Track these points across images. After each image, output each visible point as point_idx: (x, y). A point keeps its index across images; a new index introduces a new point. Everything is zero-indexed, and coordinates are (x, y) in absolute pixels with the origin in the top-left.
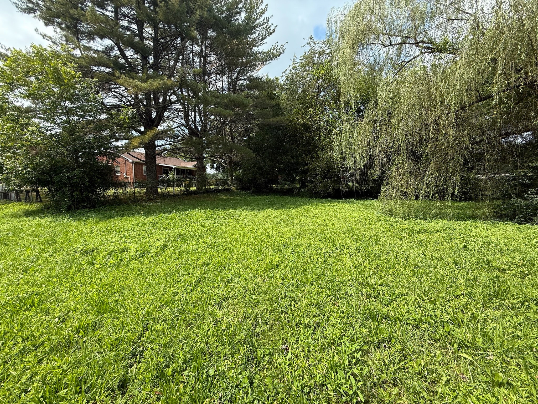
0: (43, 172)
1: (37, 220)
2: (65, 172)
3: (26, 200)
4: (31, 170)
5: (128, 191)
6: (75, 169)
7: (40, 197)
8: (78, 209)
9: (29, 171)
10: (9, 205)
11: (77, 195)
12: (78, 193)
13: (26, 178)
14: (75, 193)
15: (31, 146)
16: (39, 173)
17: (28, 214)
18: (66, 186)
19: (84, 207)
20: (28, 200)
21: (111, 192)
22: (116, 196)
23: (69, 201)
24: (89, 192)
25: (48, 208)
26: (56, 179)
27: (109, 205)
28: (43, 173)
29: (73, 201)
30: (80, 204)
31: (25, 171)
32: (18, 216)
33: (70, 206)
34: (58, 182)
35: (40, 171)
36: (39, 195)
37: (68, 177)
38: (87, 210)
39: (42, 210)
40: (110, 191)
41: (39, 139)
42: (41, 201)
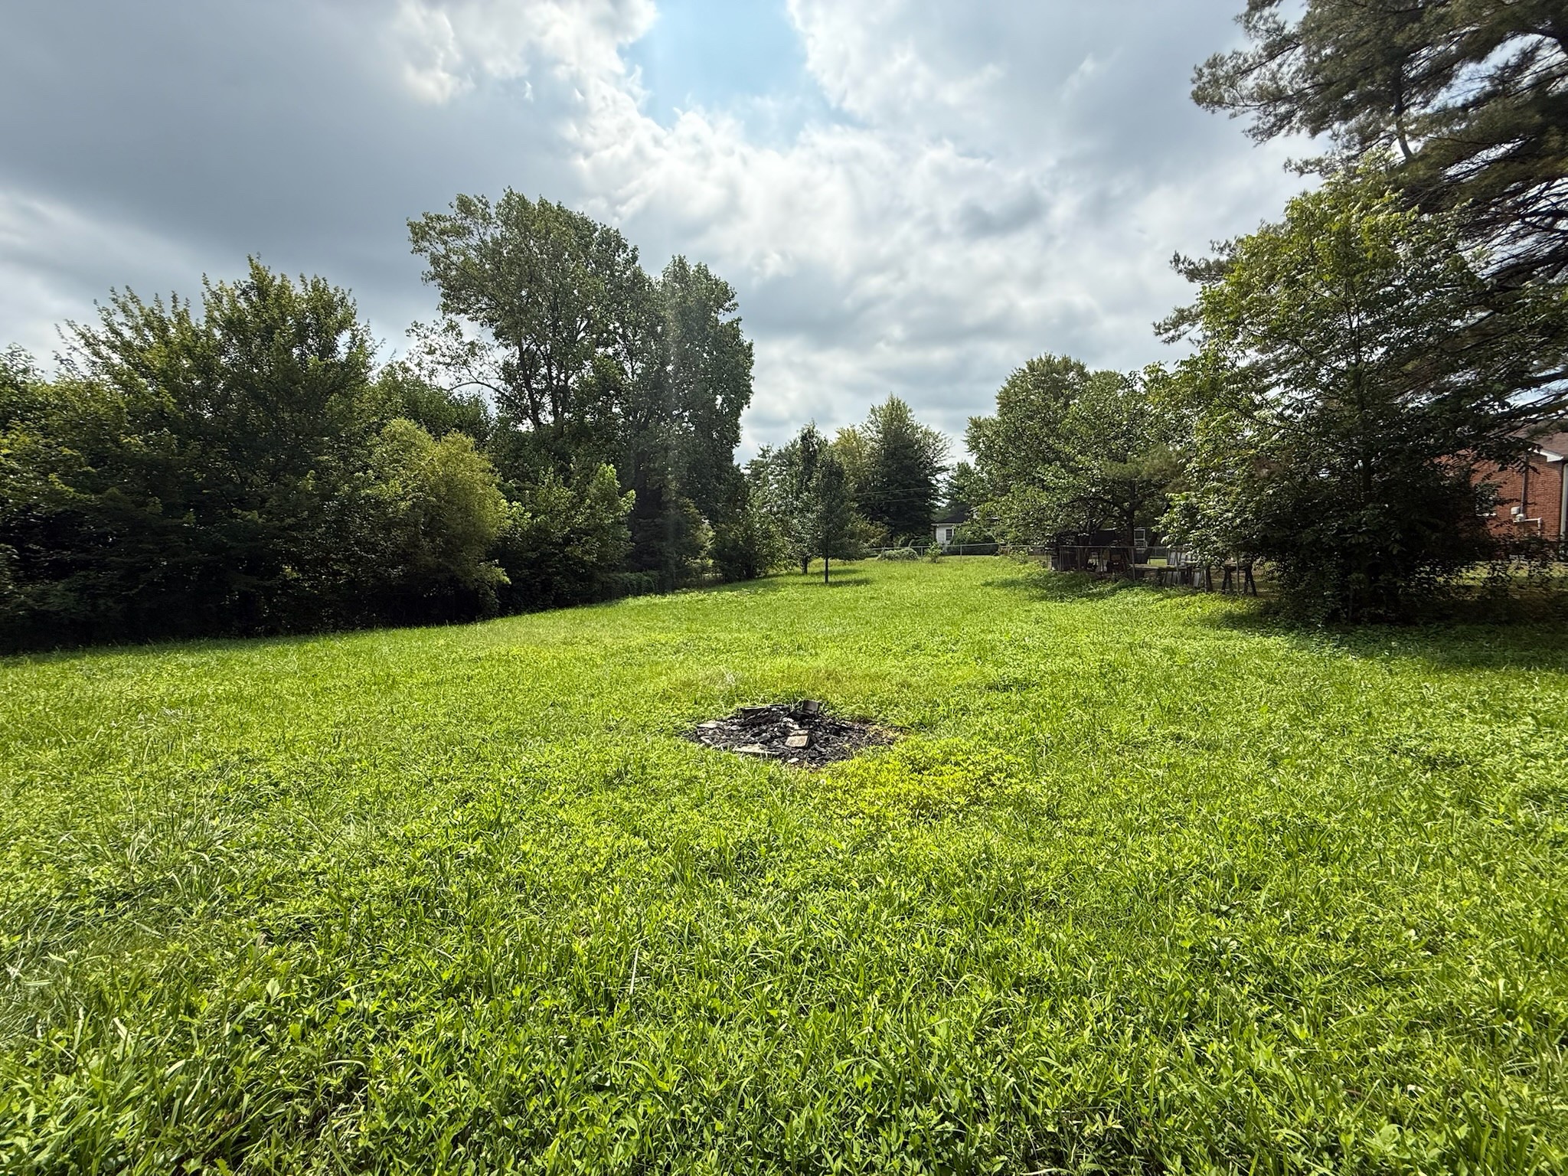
0: (1277, 520)
1: (1256, 640)
2: (1332, 516)
3: (1224, 588)
4: (1251, 517)
5: (1556, 574)
6: (1363, 506)
7: (1252, 582)
8: (1357, 622)
9: (1246, 520)
10: (1193, 598)
11: (1359, 582)
12: (1362, 576)
13: (1240, 536)
14: (1354, 576)
15: (1258, 458)
16: (1267, 524)
17: (1234, 621)
18: (1329, 557)
19: (1376, 620)
20: (1228, 590)
21: (1478, 574)
22: (1496, 588)
23: (1333, 596)
24: (1396, 575)
25: (1277, 613)
26: (1307, 536)
27: (1464, 621)
28: (1279, 521)
29: (1345, 599)
30: (1366, 610)
31: (1238, 521)
32: (1211, 623)
33: (1335, 612)
34: (1314, 543)
35: (1270, 517)
36: (1251, 577)
37: (1340, 530)
38: (1385, 629)
39: (1261, 615)
40: (1471, 574)
41: (1276, 437)
42: (1255, 594)
